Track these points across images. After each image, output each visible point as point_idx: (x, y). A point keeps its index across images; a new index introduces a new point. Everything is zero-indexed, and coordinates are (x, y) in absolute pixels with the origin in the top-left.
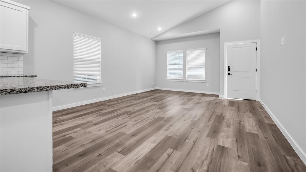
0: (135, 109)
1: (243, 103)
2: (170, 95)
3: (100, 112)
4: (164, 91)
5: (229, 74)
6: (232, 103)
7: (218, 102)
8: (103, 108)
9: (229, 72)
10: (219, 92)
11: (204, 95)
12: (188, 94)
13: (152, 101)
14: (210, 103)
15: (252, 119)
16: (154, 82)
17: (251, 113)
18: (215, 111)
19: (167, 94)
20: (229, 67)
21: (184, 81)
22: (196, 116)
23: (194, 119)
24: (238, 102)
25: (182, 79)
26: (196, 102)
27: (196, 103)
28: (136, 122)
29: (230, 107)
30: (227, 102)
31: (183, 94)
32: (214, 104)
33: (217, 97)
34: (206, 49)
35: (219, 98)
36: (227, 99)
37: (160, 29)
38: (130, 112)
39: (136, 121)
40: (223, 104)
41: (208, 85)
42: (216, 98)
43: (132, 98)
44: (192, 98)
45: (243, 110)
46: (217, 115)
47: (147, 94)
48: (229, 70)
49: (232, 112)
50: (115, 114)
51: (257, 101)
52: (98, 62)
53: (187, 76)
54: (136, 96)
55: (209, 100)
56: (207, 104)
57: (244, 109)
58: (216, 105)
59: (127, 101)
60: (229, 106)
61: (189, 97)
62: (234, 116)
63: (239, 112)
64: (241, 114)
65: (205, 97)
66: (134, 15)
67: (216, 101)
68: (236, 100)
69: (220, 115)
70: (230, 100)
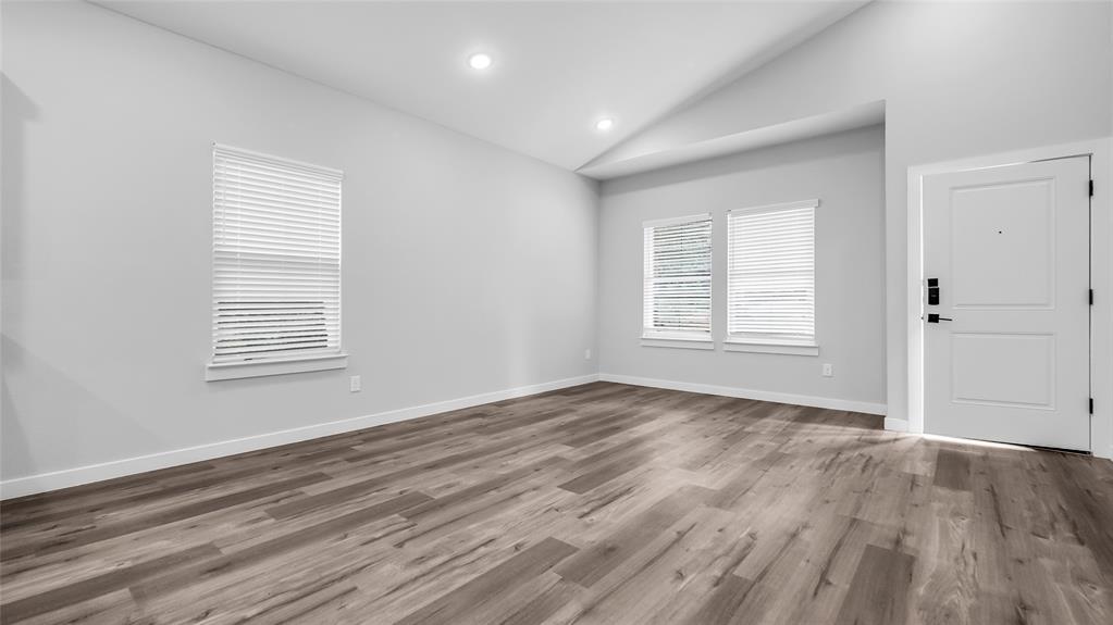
0: (458, 483)
1: (1018, 465)
2: (647, 410)
3: (297, 490)
4: (632, 390)
5: (934, 318)
6: (953, 466)
7: (877, 458)
8: (325, 470)
9: (934, 310)
10: (884, 400)
11: (810, 414)
12: (735, 405)
13: (557, 439)
14: (838, 461)
15: (1098, 592)
16: (588, 352)
17: (1082, 543)
18: (858, 517)
19: (637, 403)
20: (933, 282)
21: (720, 348)
22: (749, 546)
23: (737, 563)
24: (985, 458)
25: (707, 337)
26: (766, 452)
27: (763, 460)
28: (416, 571)
29: (942, 491)
30: (925, 459)
31: (710, 405)
32: (859, 467)
33: (875, 428)
34: (819, 201)
35: (884, 435)
36: (927, 443)
37: (605, 125)
38: (424, 498)
39: (421, 560)
40: (907, 470)
41: (827, 369)
42: (866, 431)
43: (479, 420)
44: (749, 429)
45: (1026, 514)
46: (869, 547)
47: (549, 405)
48: (934, 298)
49: (960, 530)
50: (349, 509)
51: (1095, 455)
52: (329, 266)
53: (732, 327)
54: (501, 410)
55: (832, 441)
56: (820, 468)
57: (1030, 509)
58: (866, 475)
59: (450, 434)
60: (936, 482)
61: (735, 427)
62: (975, 556)
63: (1004, 529)
64: (1019, 543)
65: (813, 425)
66: (481, 63)
67: (867, 451)
68: (974, 447)
69: (888, 546)
70: (943, 444)
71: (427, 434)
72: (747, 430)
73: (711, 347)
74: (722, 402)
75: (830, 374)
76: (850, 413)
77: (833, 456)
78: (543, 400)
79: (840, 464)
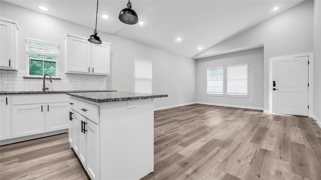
1: (291, 118)
5: (274, 89)
6: (277, 118)
7: (262, 117)
9: (274, 87)
10: (263, 107)
15: (300, 133)
16: (194, 97)
17: (299, 128)
18: (258, 124)
19: (207, 108)
20: (274, 82)
21: (225, 96)
22: (239, 127)
23: (237, 129)
24: (284, 117)
25: (222, 94)
27: (238, 117)
28: (186, 128)
30: (272, 117)
33: (261, 112)
34: (249, 64)
35: (263, 113)
36: (273, 115)
37: (200, 49)
38: (178, 120)
40: (268, 118)
41: (250, 100)
42: (259, 113)
43: (176, 110)
45: (291, 124)
46: (260, 128)
47: (189, 108)
48: (274, 85)
49: (277, 126)
51: (309, 117)
52: (150, 80)
53: (228, 91)
55: (252, 114)
56: (250, 118)
58: (259, 119)
60: (274, 120)
61: (231, 112)
62: (279, 129)
63: (285, 126)
64: (287, 127)
65: (248, 112)
66: (179, 40)
67: (260, 116)
68: (282, 115)
69: (264, 127)
70: (276, 115)
71: (167, 112)
72: (234, 112)
73: (223, 96)
74: (226, 108)
75: (251, 101)
76: (255, 110)
77: (253, 116)
78: (187, 107)
79: (254, 117)
